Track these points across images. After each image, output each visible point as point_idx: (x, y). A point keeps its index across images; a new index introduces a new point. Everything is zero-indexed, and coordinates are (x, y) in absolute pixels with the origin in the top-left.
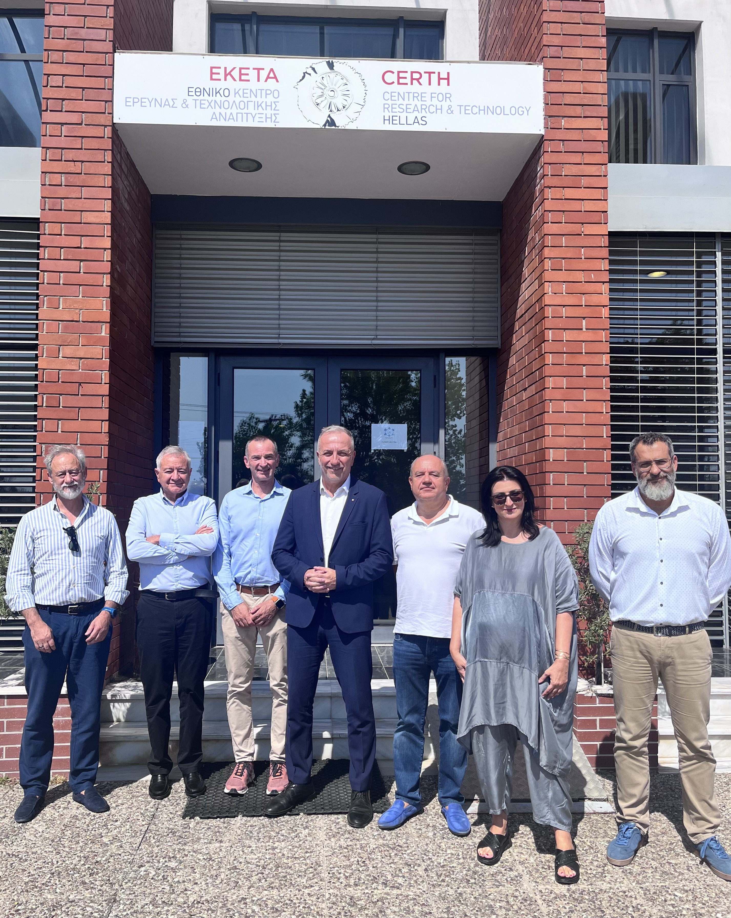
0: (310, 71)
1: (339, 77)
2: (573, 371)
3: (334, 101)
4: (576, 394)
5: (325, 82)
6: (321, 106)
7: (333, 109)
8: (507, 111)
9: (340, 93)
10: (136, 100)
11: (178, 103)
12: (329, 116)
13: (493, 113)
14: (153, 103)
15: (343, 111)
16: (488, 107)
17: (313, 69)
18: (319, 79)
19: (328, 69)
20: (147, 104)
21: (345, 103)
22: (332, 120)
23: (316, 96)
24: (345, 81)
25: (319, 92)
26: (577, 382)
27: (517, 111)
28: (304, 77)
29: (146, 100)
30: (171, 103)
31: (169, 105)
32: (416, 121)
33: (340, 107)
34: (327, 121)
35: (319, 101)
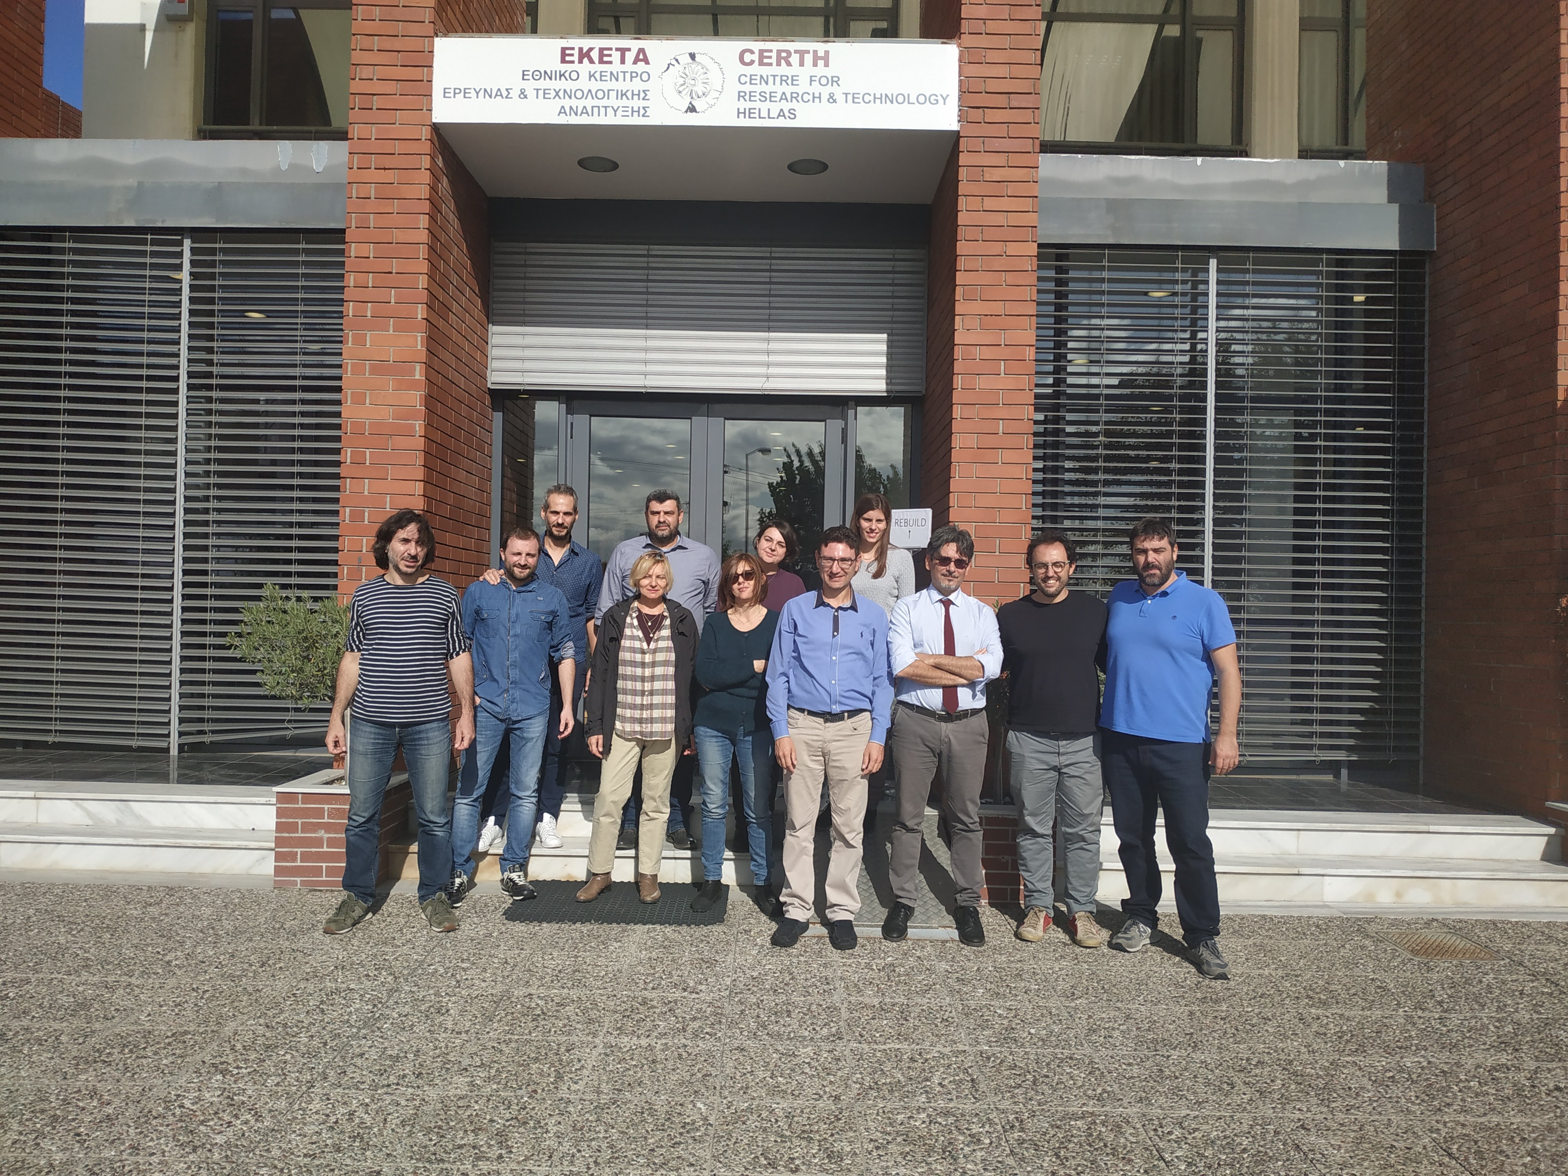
0: (674, 62)
1: (700, 67)
2: (987, 427)
3: (695, 89)
4: (989, 455)
5: (687, 72)
6: (684, 93)
7: (694, 96)
8: (913, 99)
9: (701, 81)
10: (457, 91)
11: (515, 93)
12: (691, 103)
13: (892, 102)
14: (482, 93)
15: (703, 98)
16: (886, 95)
17: (677, 60)
18: (682, 69)
19: (691, 61)
20: (474, 94)
21: (705, 90)
22: (693, 106)
23: (678, 84)
24: (705, 70)
25: (681, 81)
26: (991, 441)
27: (927, 99)
28: (668, 68)
29: (472, 91)
30: (505, 94)
31: (501, 95)
32: (781, 114)
33: (700, 94)
34: (689, 107)
35: (681, 89)
